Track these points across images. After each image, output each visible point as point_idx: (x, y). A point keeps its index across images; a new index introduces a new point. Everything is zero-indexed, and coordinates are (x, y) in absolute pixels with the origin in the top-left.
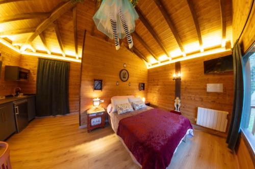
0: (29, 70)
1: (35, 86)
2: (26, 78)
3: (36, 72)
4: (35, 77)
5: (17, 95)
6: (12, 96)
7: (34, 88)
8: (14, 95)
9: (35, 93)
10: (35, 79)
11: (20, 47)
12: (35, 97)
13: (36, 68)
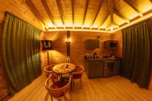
0: (117, 41)
1: (122, 51)
2: (116, 46)
3: (122, 41)
4: (121, 45)
5: (111, 57)
6: (107, 57)
7: (120, 53)
8: (109, 56)
9: (121, 57)
10: (122, 47)
11: (110, 30)
12: (121, 59)
13: (122, 39)
